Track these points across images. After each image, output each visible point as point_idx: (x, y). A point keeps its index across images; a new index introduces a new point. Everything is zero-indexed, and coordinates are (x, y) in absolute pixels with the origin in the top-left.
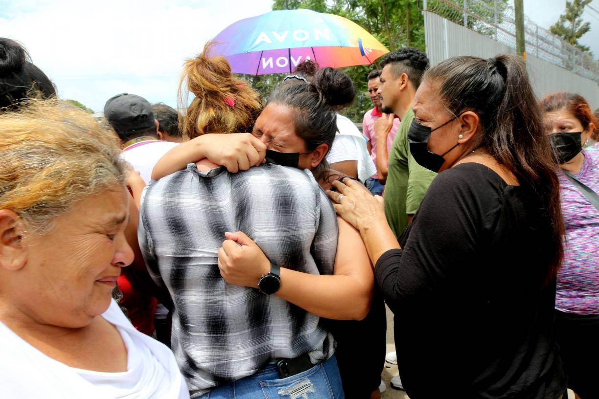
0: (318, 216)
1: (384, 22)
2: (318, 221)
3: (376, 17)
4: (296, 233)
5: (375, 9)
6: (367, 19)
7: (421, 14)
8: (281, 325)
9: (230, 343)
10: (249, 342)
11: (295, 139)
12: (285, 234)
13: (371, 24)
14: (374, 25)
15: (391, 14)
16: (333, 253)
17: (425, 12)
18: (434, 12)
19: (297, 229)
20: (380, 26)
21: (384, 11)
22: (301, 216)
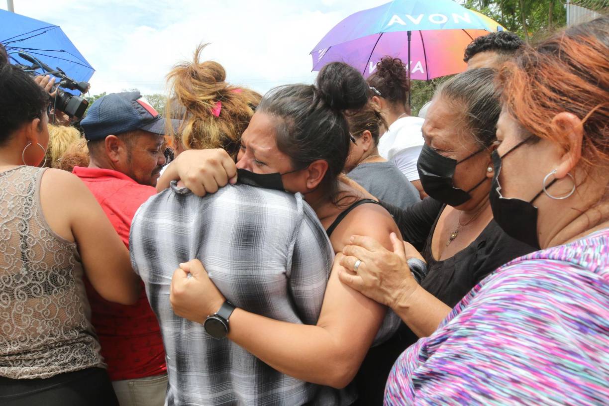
0: (290, 254)
1: (521, 20)
2: (290, 259)
3: (513, 14)
4: (255, 273)
5: (512, 5)
6: (501, 16)
7: (563, 7)
8: (242, 377)
9: (190, 384)
10: (207, 388)
11: (278, 154)
12: (241, 273)
13: (507, 21)
14: (509, 23)
15: (531, 10)
16: (318, 303)
17: (568, 5)
18: (580, 4)
19: (257, 268)
20: (517, 23)
21: (522, 7)
22: (265, 252)
